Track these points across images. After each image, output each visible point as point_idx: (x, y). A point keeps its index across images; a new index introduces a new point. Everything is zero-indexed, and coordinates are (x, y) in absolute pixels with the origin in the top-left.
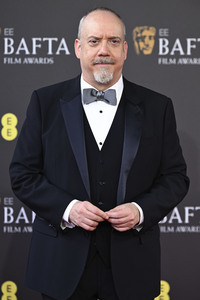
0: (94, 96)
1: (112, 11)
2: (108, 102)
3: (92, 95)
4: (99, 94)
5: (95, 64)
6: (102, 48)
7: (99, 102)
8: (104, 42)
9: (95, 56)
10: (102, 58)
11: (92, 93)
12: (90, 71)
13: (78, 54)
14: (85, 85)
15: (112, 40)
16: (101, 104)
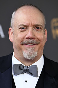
0: (21, 69)
1: (36, 7)
2: (31, 74)
3: (20, 68)
4: (25, 68)
5: (23, 44)
6: (29, 33)
7: (25, 74)
8: (30, 28)
9: (23, 38)
10: (29, 40)
11: (20, 67)
12: (20, 49)
13: (11, 38)
14: (15, 61)
15: (36, 27)
16: (26, 76)
